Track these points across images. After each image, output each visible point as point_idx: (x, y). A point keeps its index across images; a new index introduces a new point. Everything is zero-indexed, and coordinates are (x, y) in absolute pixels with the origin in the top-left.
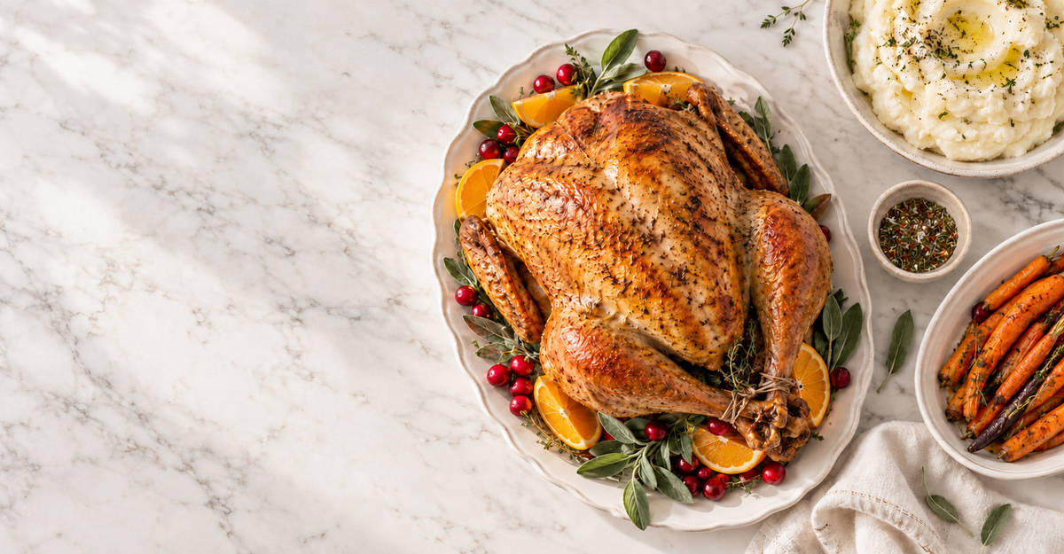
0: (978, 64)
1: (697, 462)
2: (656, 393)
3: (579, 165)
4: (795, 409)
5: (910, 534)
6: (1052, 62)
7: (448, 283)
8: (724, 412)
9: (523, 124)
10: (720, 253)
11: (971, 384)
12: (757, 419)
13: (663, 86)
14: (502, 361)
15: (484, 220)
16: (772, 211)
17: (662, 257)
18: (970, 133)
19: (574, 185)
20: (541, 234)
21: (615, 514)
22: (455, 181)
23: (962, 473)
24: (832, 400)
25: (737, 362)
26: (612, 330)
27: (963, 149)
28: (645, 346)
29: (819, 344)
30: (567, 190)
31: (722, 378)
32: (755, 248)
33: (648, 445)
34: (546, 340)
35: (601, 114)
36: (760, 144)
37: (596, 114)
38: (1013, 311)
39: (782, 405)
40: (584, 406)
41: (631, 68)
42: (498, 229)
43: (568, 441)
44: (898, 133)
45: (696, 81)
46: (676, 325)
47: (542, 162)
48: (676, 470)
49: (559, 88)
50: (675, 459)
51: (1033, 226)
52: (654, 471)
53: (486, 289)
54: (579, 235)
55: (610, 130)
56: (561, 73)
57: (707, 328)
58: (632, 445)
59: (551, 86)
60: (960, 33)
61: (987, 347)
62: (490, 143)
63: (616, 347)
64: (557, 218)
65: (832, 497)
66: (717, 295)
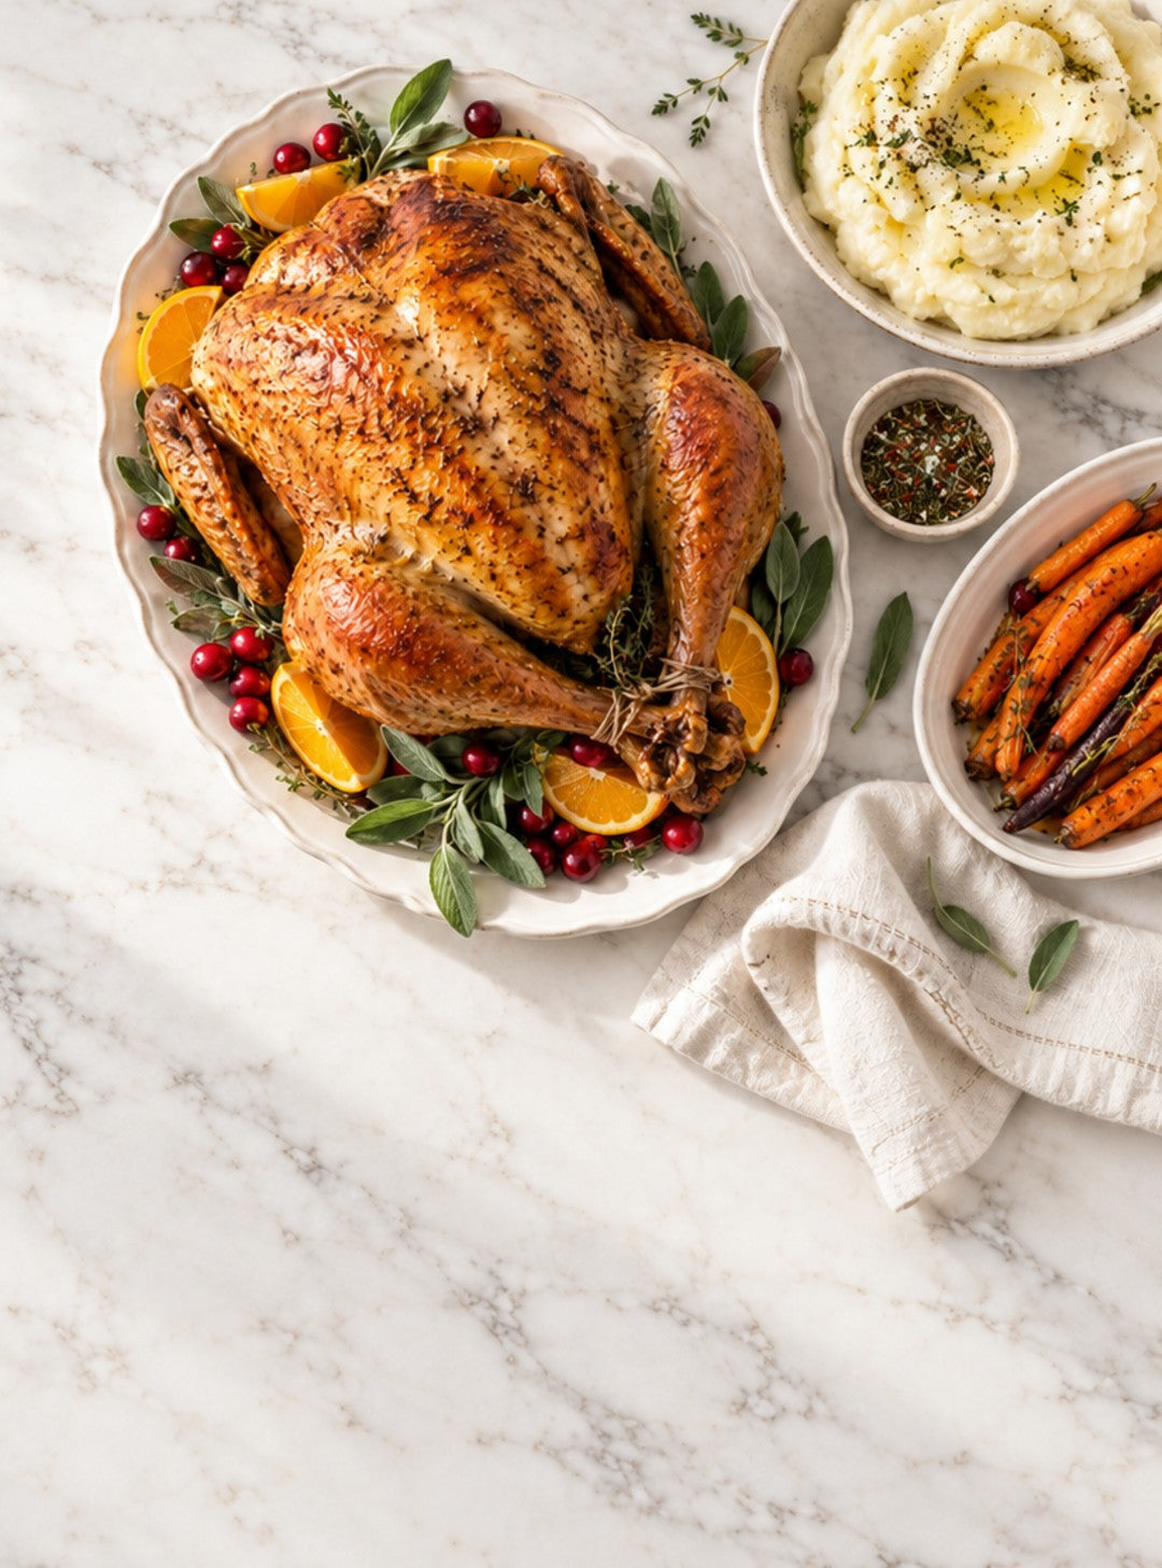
0: (1015, 175)
1: (551, 815)
2: (483, 692)
3: (352, 296)
4: (719, 720)
5: (908, 973)
6: (1139, 172)
7: (125, 500)
8: (598, 725)
9: (255, 226)
10: (594, 448)
11: (1008, 717)
12: (656, 737)
13: (496, 162)
14: (218, 637)
15: (187, 391)
16: (682, 376)
17: (495, 457)
18: (1002, 291)
19: (343, 331)
20: (286, 415)
21: (411, 905)
22: (139, 323)
23: (996, 867)
24: (782, 705)
25: (622, 638)
26: (407, 584)
27: (992, 320)
28: (464, 610)
29: (760, 607)
30: (331, 340)
31: (596, 666)
32: (652, 441)
33: (467, 785)
34: (294, 601)
35: (389, 208)
36: (663, 262)
37: (381, 209)
38: (1081, 593)
39: (697, 714)
40: (360, 716)
41: (442, 131)
42: (211, 407)
43: (329, 777)
44: (880, 293)
45: (552, 153)
46: (518, 574)
47: (288, 292)
48: (516, 827)
49: (317, 165)
50: (514, 808)
51: (1110, 449)
52: (479, 830)
53: (191, 511)
54: (353, 416)
55: (406, 238)
56: (322, 140)
57: (570, 578)
58: (439, 782)
59: (303, 162)
60: (983, 123)
61: (1034, 654)
62: (199, 259)
63: (414, 613)
64: (313, 389)
65: (777, 907)
66: (588, 520)
